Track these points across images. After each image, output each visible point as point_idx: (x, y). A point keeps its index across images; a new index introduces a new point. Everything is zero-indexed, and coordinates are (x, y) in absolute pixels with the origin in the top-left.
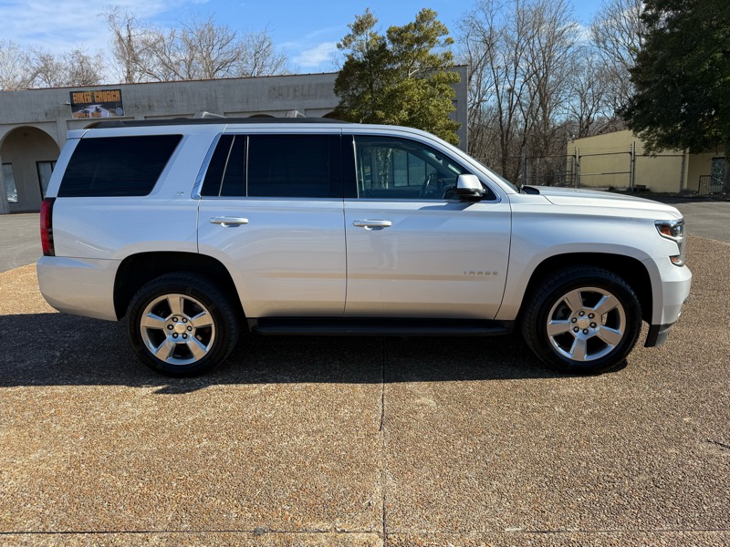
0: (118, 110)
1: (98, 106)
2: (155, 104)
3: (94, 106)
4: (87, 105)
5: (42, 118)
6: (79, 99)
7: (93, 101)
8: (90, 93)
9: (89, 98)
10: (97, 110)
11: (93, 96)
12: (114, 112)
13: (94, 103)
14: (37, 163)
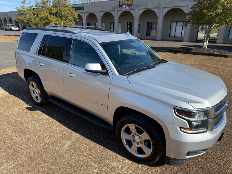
0: (131, 7)
1: (126, 6)
2: (142, 5)
3: (125, 6)
4: (123, 5)
5: (111, 10)
6: (121, 3)
7: (125, 4)
8: (124, 1)
9: (124, 3)
10: (125, 7)
11: (125, 2)
12: (130, 7)
13: (125, 5)
14: (110, 23)
